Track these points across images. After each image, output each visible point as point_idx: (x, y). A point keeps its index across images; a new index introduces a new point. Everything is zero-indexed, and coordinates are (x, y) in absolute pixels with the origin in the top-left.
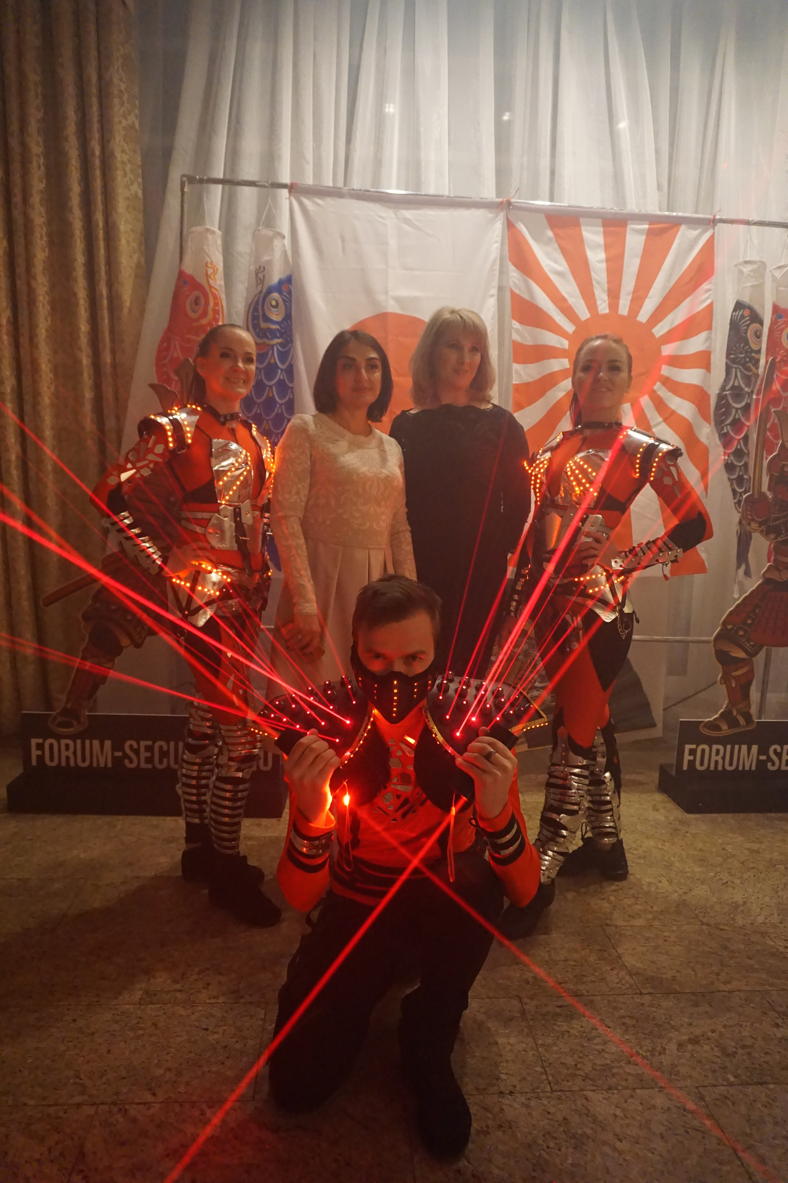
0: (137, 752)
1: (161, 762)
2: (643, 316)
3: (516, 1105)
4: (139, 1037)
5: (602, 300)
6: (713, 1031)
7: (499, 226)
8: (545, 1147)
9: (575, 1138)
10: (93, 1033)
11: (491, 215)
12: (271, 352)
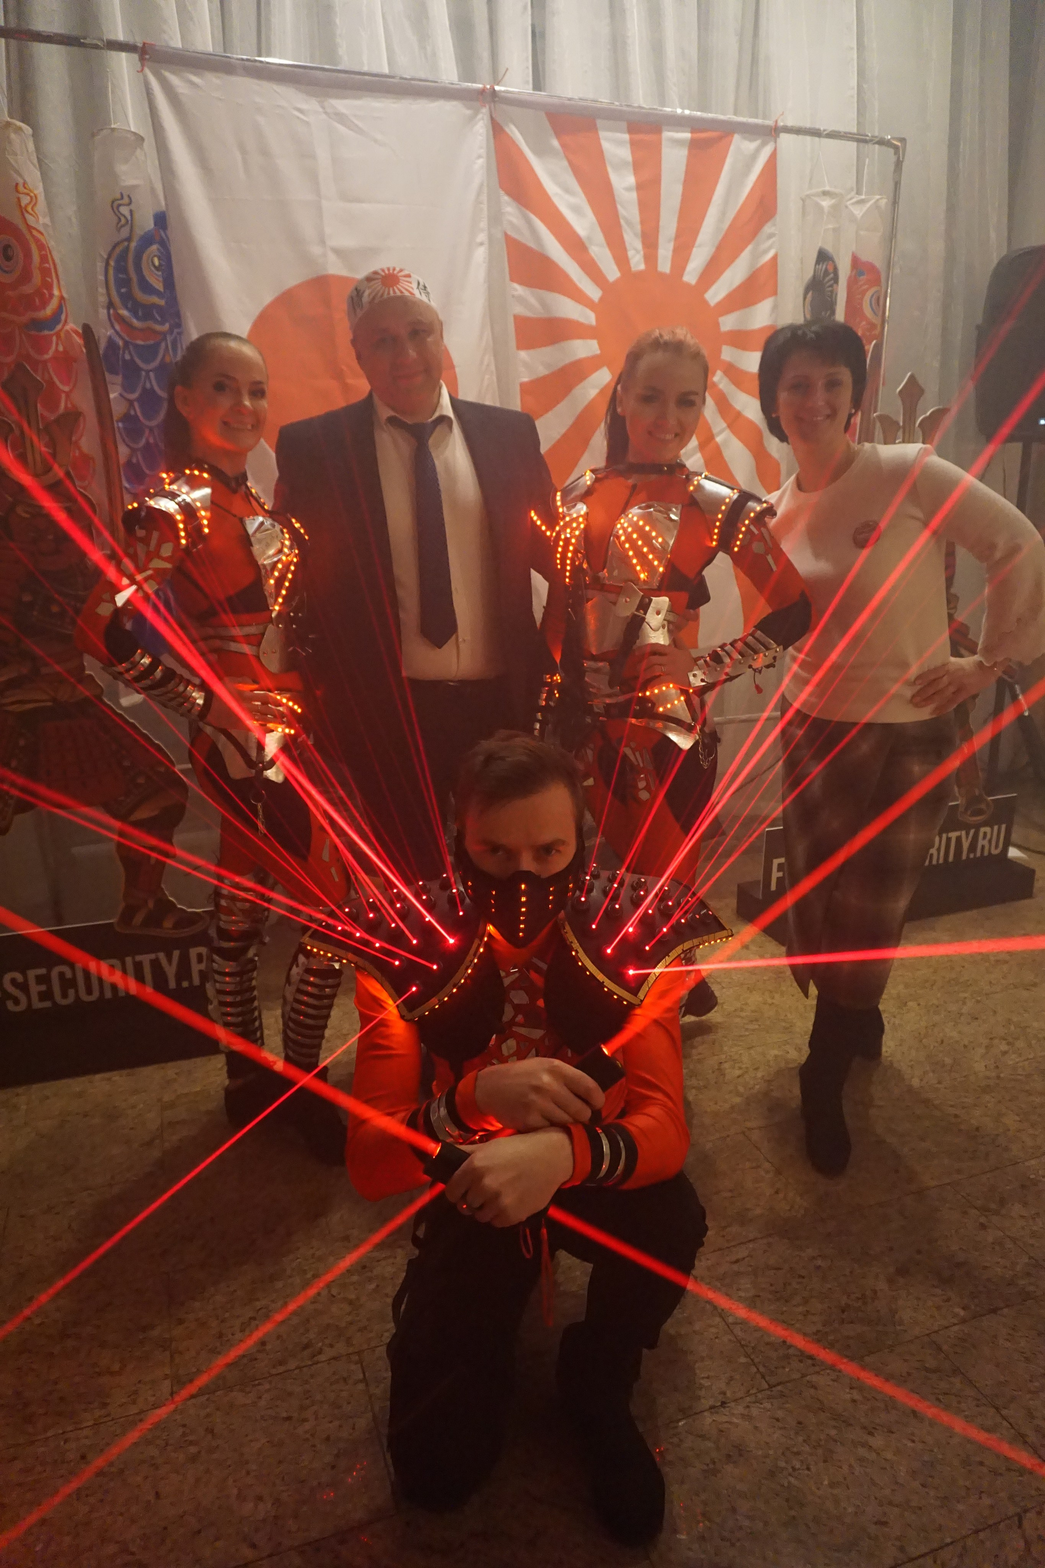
0: (24, 987)
1: (65, 995)
2: (691, 276)
3: (735, 1420)
4: (194, 1459)
5: (636, 250)
6: (919, 1252)
7: (481, 128)
8: (791, 1470)
9: (820, 1446)
10: (121, 1471)
11: (469, 112)
12: (163, 345)
